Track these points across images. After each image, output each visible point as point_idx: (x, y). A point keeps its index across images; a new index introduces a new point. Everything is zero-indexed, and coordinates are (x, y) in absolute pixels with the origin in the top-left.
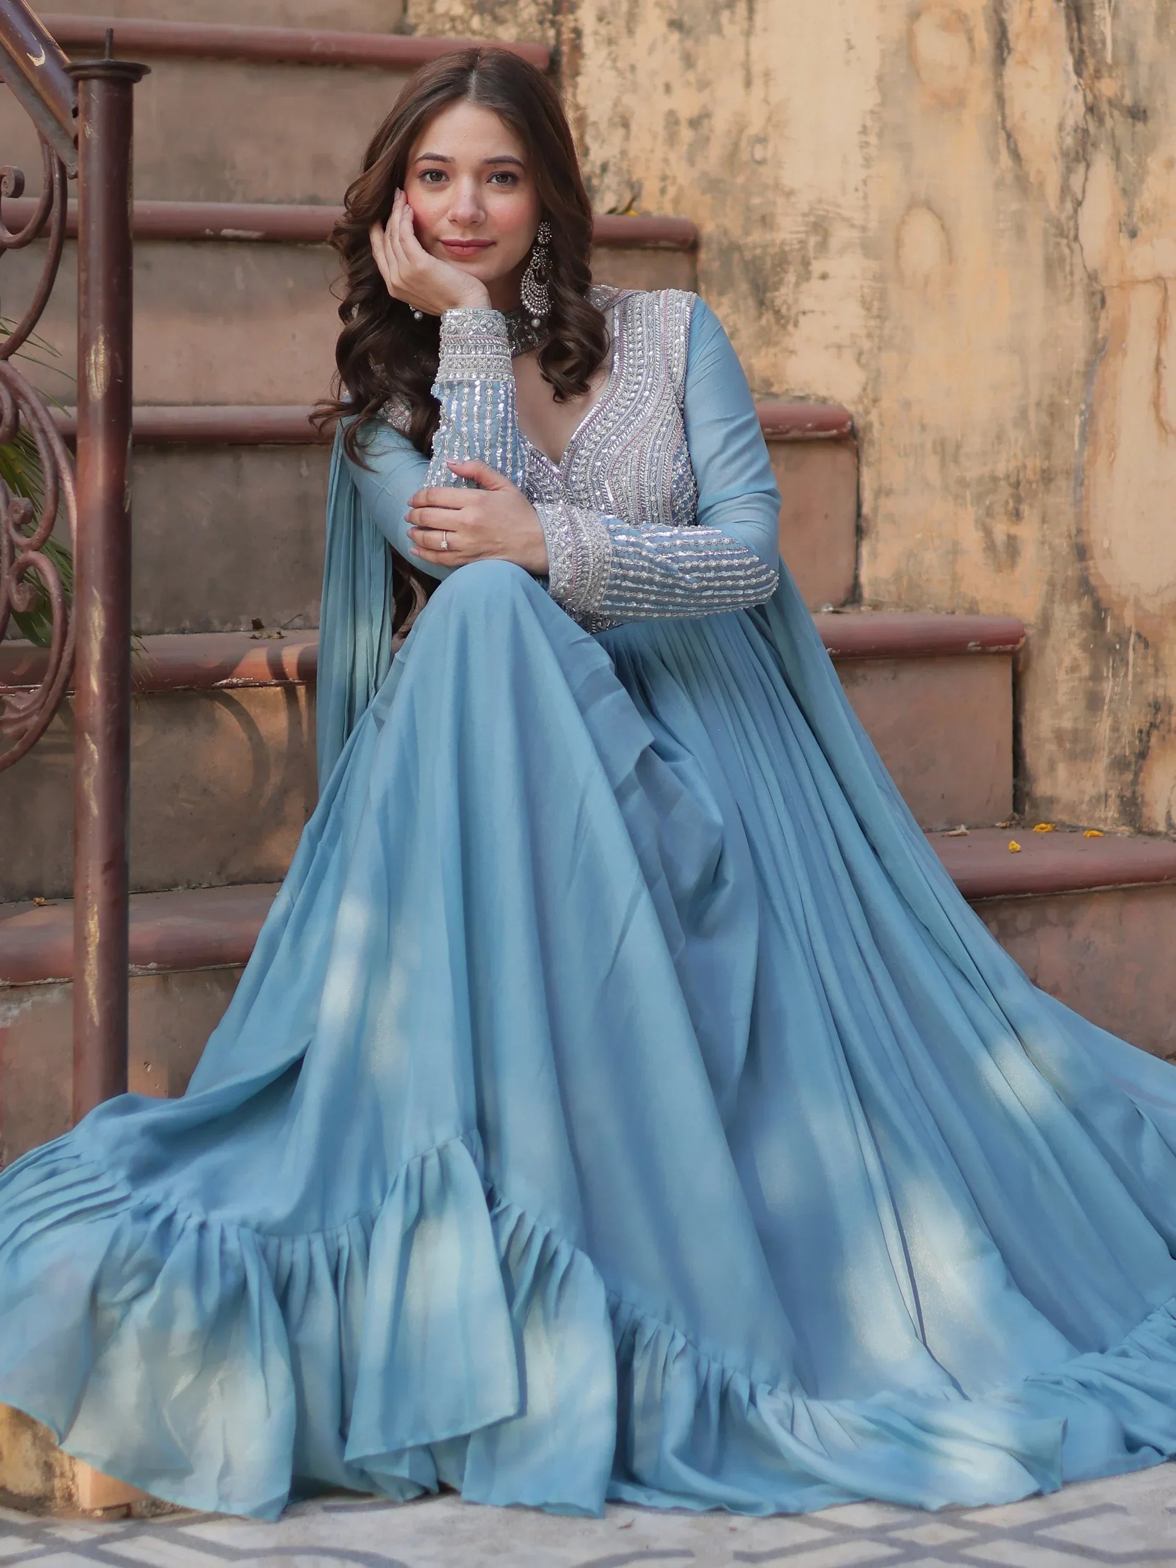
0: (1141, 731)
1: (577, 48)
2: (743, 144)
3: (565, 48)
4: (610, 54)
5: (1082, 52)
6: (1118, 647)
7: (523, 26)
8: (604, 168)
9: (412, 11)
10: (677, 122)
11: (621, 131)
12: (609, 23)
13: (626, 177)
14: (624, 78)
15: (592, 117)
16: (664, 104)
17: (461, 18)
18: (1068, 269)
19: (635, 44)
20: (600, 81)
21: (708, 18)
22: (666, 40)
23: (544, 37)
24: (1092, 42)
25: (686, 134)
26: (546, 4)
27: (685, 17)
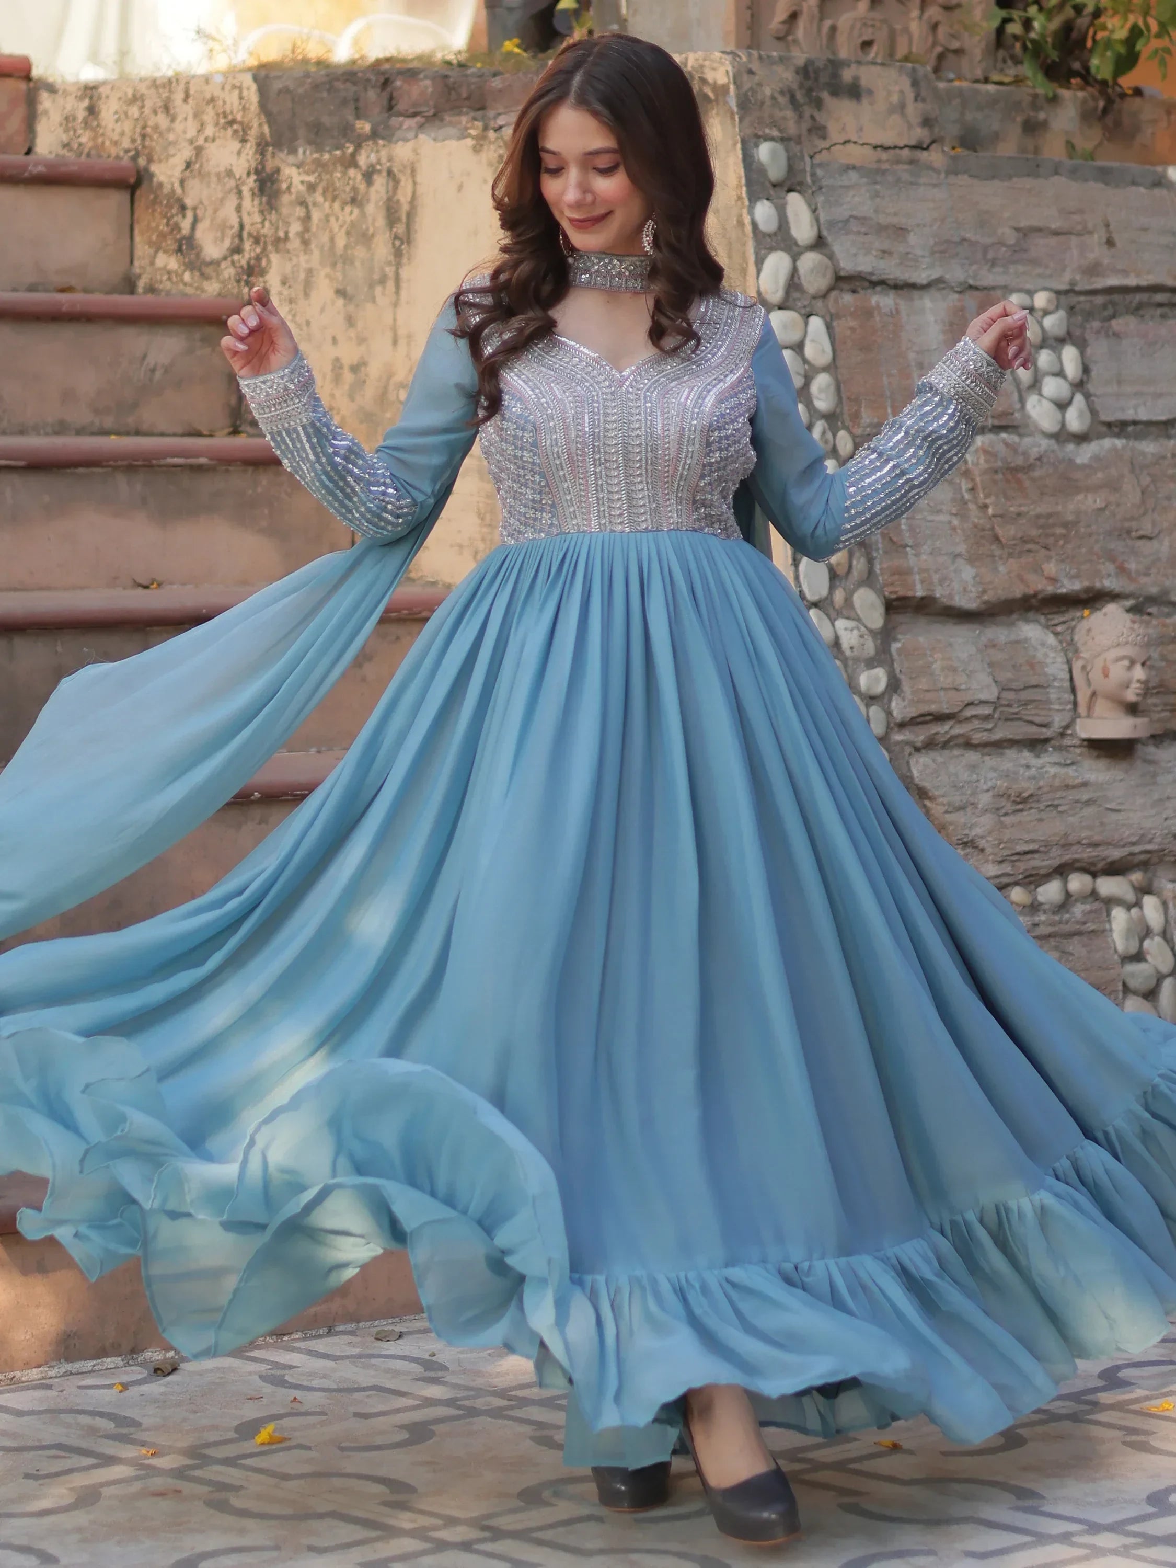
2: (391, 387)
4: (290, 310)
7: (223, 282)
9: (136, 263)
10: (341, 367)
12: (290, 287)
14: (301, 330)
16: (331, 352)
17: (176, 272)
19: (310, 305)
21: (366, 289)
22: (333, 303)
23: (240, 292)
25: (348, 377)
26: (242, 267)
27: (349, 288)
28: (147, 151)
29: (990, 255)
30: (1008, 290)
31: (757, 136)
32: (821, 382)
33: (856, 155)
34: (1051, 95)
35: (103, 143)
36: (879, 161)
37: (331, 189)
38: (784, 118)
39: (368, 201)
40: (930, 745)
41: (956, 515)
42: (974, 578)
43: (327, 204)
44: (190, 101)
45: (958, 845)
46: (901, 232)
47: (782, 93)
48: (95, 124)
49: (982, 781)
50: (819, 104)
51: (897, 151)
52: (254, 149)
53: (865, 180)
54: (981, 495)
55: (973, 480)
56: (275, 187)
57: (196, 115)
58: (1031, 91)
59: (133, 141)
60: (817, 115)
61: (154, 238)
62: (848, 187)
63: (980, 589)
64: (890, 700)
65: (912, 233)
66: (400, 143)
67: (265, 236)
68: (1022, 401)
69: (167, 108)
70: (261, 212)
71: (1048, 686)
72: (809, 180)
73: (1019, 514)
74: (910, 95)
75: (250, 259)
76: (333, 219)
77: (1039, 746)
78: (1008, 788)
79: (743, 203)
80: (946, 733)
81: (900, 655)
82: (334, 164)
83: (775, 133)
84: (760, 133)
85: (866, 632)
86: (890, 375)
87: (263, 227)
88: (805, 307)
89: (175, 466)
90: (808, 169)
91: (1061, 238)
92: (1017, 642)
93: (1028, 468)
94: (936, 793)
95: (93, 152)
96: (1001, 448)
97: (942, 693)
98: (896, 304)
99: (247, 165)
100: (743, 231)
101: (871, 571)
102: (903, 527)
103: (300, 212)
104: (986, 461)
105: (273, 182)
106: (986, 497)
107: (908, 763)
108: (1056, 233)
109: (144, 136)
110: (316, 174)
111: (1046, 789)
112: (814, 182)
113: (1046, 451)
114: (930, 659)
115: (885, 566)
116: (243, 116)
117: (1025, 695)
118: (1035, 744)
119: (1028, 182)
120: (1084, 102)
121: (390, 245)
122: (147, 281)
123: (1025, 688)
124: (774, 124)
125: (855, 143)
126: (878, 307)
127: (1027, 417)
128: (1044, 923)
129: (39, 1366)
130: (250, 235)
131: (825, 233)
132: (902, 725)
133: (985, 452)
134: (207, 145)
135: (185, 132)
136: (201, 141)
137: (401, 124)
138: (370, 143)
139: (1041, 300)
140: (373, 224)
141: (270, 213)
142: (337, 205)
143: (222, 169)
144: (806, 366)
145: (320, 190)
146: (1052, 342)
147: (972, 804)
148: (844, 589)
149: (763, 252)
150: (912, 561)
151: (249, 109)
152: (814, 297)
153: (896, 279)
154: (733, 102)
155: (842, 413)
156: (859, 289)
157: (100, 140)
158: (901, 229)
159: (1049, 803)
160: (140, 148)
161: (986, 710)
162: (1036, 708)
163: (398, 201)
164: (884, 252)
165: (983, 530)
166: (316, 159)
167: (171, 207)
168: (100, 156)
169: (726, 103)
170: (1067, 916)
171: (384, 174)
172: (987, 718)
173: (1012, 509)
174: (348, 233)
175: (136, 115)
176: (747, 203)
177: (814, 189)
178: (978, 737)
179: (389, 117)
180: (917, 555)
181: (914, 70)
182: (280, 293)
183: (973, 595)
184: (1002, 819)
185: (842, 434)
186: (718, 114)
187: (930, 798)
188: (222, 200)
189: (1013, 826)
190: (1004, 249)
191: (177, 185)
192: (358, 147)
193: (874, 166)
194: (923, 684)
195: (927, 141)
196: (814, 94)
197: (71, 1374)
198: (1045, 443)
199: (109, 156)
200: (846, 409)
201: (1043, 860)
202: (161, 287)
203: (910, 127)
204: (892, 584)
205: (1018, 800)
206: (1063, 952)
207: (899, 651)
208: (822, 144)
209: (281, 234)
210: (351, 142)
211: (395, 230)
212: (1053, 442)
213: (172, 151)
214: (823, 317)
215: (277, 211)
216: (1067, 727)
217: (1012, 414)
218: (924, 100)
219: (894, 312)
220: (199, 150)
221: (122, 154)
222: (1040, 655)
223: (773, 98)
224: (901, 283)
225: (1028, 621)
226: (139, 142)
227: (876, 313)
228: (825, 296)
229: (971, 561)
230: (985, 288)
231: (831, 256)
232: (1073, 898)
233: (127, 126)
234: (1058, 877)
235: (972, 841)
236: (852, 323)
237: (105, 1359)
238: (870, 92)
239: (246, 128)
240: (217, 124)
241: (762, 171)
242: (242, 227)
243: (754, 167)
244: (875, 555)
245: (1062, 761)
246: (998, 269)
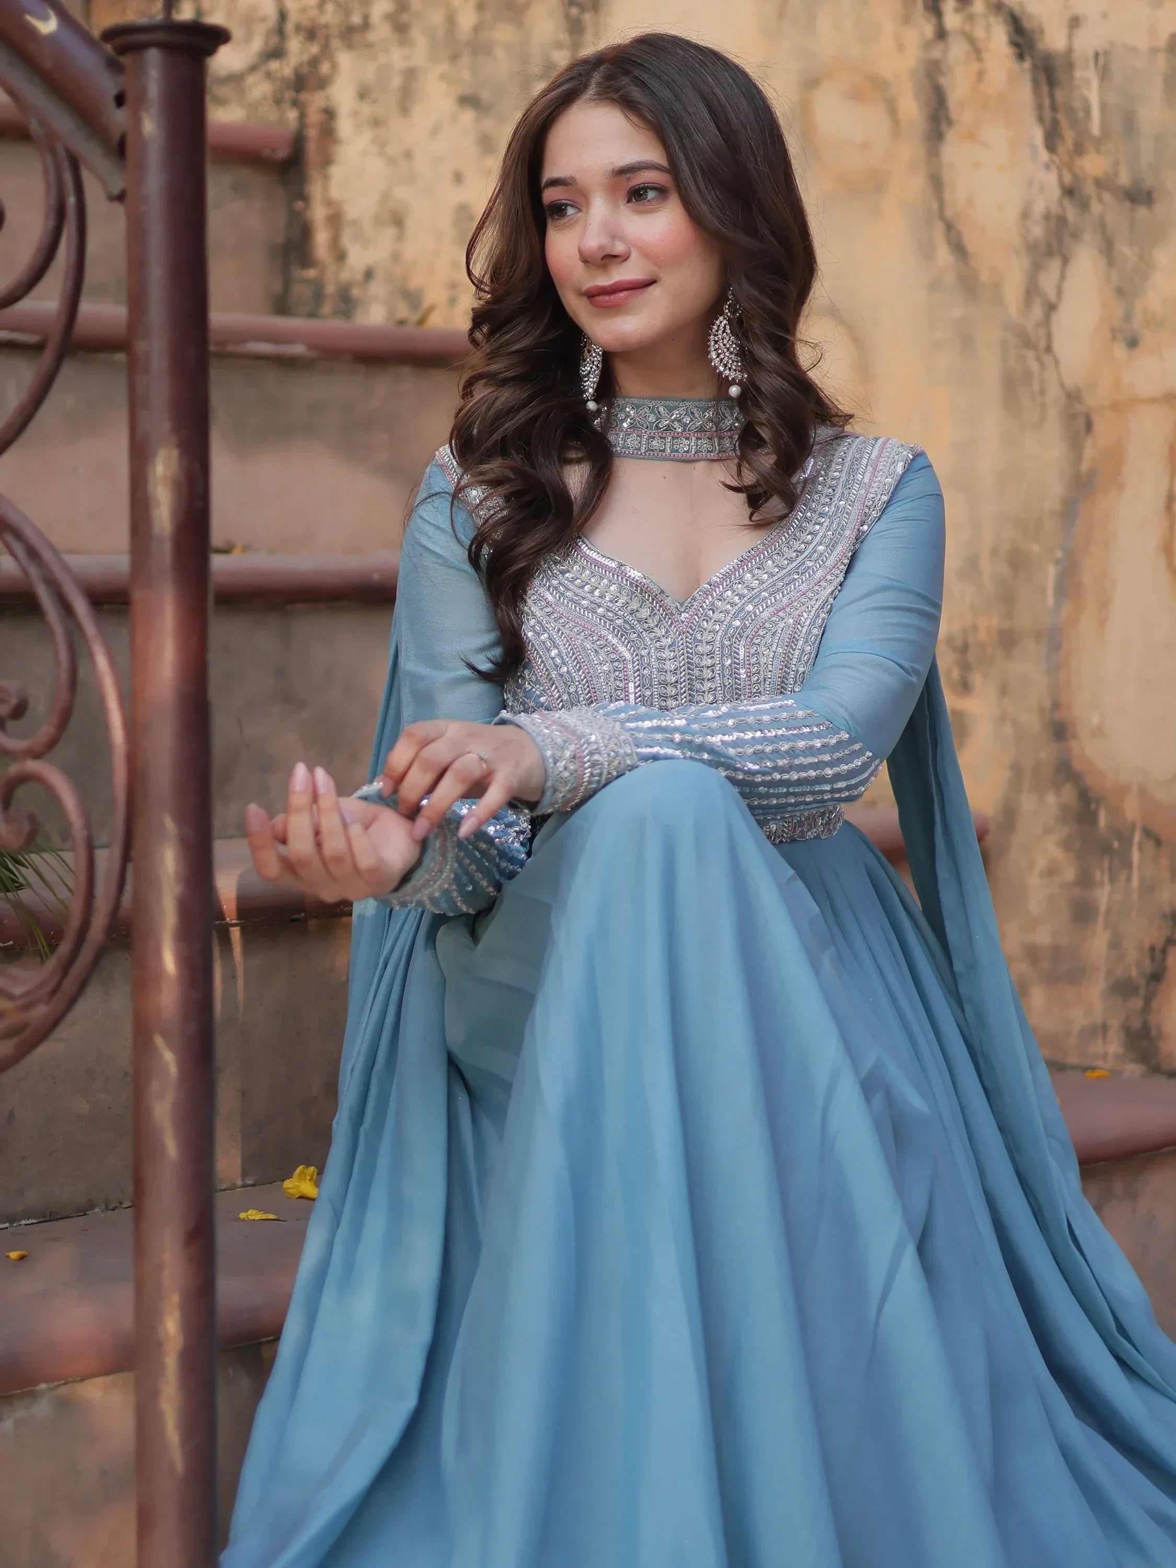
0: (1152, 949)
1: (328, 132)
3: (312, 133)
4: (375, 138)
5: (1055, 123)
6: (1116, 844)
7: (252, 107)
8: (369, 275)
10: (469, 219)
11: (391, 231)
12: (373, 101)
13: (400, 285)
14: (397, 166)
15: (351, 212)
16: (453, 196)
18: (1036, 386)
19: (411, 125)
20: (362, 170)
21: (514, 92)
22: (455, 120)
23: (283, 119)
24: (1070, 111)
26: (285, 79)
27: (483, 92)
67: (326, 26)
75: (299, 65)
87: (323, 12)
130: (298, 27)
182: (356, 113)
209: (356, 19)
242: (283, 16)
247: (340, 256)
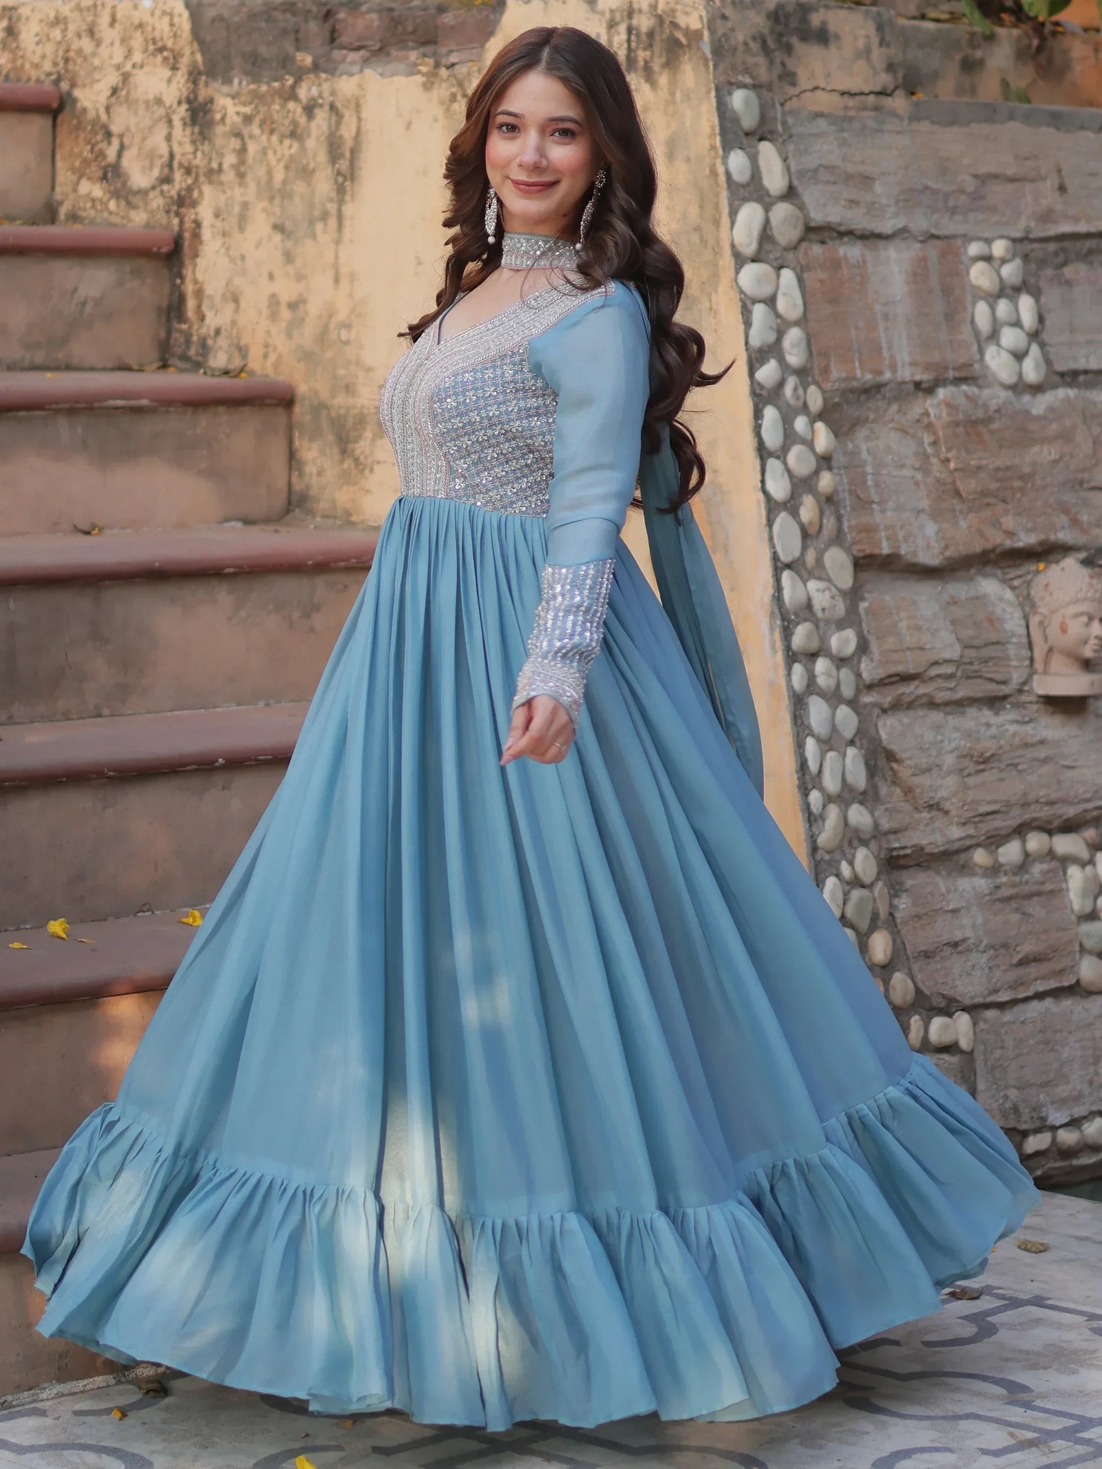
1: (196, 236)
2: (332, 326)
3: (187, 235)
4: (224, 244)
7: (152, 213)
8: (218, 332)
9: (58, 189)
10: (278, 303)
11: (231, 306)
12: (223, 220)
13: (236, 341)
14: (236, 264)
15: (209, 291)
16: (269, 288)
17: (101, 200)
19: (245, 239)
20: (215, 263)
21: (306, 225)
22: (270, 238)
23: (170, 222)
25: (285, 314)
26: (172, 197)
27: (287, 223)
28: (69, 76)
29: (951, 203)
30: (968, 239)
31: (731, 84)
32: (794, 335)
33: (825, 101)
34: (988, 33)
35: (22, 66)
36: (846, 108)
37: (268, 122)
38: (756, 65)
39: (309, 135)
40: (897, 706)
41: (919, 469)
42: (937, 533)
43: (264, 138)
44: (117, 25)
45: (925, 808)
46: (866, 180)
47: (754, 38)
48: (15, 45)
49: (946, 742)
50: (788, 49)
51: (863, 98)
52: (186, 77)
53: (833, 128)
54: (944, 450)
55: (935, 433)
56: (208, 117)
57: (124, 40)
58: (969, 29)
59: (55, 64)
60: (787, 61)
61: (77, 163)
62: (817, 135)
63: (943, 545)
64: (859, 662)
65: (877, 182)
66: (345, 77)
67: (197, 167)
68: (981, 352)
69: (91, 32)
70: (193, 142)
71: (1008, 642)
72: (780, 128)
73: (979, 468)
74: (875, 40)
75: (180, 190)
76: (270, 153)
77: (997, 704)
78: (971, 749)
79: (717, 152)
80: (911, 693)
81: (867, 614)
82: (272, 95)
83: (748, 80)
84: (733, 80)
85: (837, 593)
86: (857, 328)
87: (195, 158)
88: (776, 259)
89: (117, 408)
90: (779, 115)
91: (1016, 185)
92: (977, 598)
93: (987, 421)
94: (904, 756)
95: (12, 74)
96: (962, 401)
97: (908, 653)
98: (863, 255)
99: (177, 94)
100: (716, 181)
101: (840, 531)
102: (870, 483)
103: (235, 143)
104: (949, 414)
105: (206, 112)
106: (949, 450)
107: (876, 725)
108: (1012, 180)
109: (67, 60)
110: (253, 106)
111: (1006, 748)
112: (784, 130)
113: (1004, 403)
114: (896, 618)
115: (853, 523)
116: (174, 44)
117: (985, 653)
118: (994, 702)
119: (985, 128)
120: (1019, 39)
121: (332, 182)
122: (70, 207)
123: (986, 645)
124: (747, 71)
125: (823, 89)
126: (846, 257)
127: (984, 367)
128: (1005, 884)
129: (30, 1389)
130: (181, 165)
131: (796, 183)
132: (870, 687)
133: (948, 405)
134: (134, 71)
135: (111, 57)
136: (128, 67)
137: (345, 57)
138: (312, 76)
139: (999, 248)
140: (314, 159)
141: (202, 144)
142: (275, 138)
143: (151, 97)
144: (779, 321)
145: (257, 121)
146: (1008, 291)
147: (937, 766)
148: (815, 549)
149: (736, 203)
150: (878, 518)
151: (181, 36)
152: (786, 249)
153: (864, 229)
154: (706, 47)
155: (812, 368)
156: (828, 240)
157: (19, 62)
158: (868, 177)
159: (1009, 762)
160: (63, 71)
161: (949, 669)
162: (995, 665)
163: (341, 137)
164: (852, 201)
165: (945, 484)
166: (253, 90)
167: (96, 134)
168: (18, 80)
169: (699, 49)
170: (1026, 877)
171: (327, 108)
172: (951, 676)
173: (973, 463)
174: (287, 168)
175: (59, 38)
176: (721, 152)
177: (785, 137)
178: (942, 696)
179: (332, 49)
180: (883, 511)
181: (879, 14)
182: (213, 226)
183: (936, 551)
184: (966, 779)
185: (813, 389)
186: (690, 59)
187: (897, 761)
188: (151, 128)
189: (975, 787)
190: (963, 197)
191: (102, 111)
192: (298, 79)
193: (841, 113)
194: (890, 642)
195: (891, 87)
196: (784, 39)
197: (63, 1395)
198: (1004, 395)
199: (29, 80)
200: (816, 363)
201: (1003, 821)
202: (84, 214)
203: (875, 72)
204: (859, 542)
205: (981, 760)
206: (1024, 914)
207: (867, 611)
208: (793, 91)
209: (215, 165)
210: (291, 75)
211: (337, 166)
212: (1010, 393)
213: (97, 76)
214: (794, 269)
215: (210, 141)
216: (1024, 683)
217: (972, 365)
218: (888, 45)
219: (861, 263)
220: (126, 77)
221: (43, 77)
222: (998, 611)
223: (746, 44)
224: (867, 233)
225: (986, 576)
226: (62, 64)
227: (843, 265)
228: (795, 248)
229: (935, 515)
230: (947, 237)
231: (801, 207)
232: (1031, 858)
233: (49, 49)
234: (1017, 836)
235: (938, 804)
236: (821, 275)
237: (96, 1378)
238: (837, 37)
239: (177, 56)
240: (145, 51)
241: (736, 120)
242: (172, 156)
243: (727, 115)
244: (843, 512)
245: (1020, 718)
246: (958, 218)
247: (202, 318)
